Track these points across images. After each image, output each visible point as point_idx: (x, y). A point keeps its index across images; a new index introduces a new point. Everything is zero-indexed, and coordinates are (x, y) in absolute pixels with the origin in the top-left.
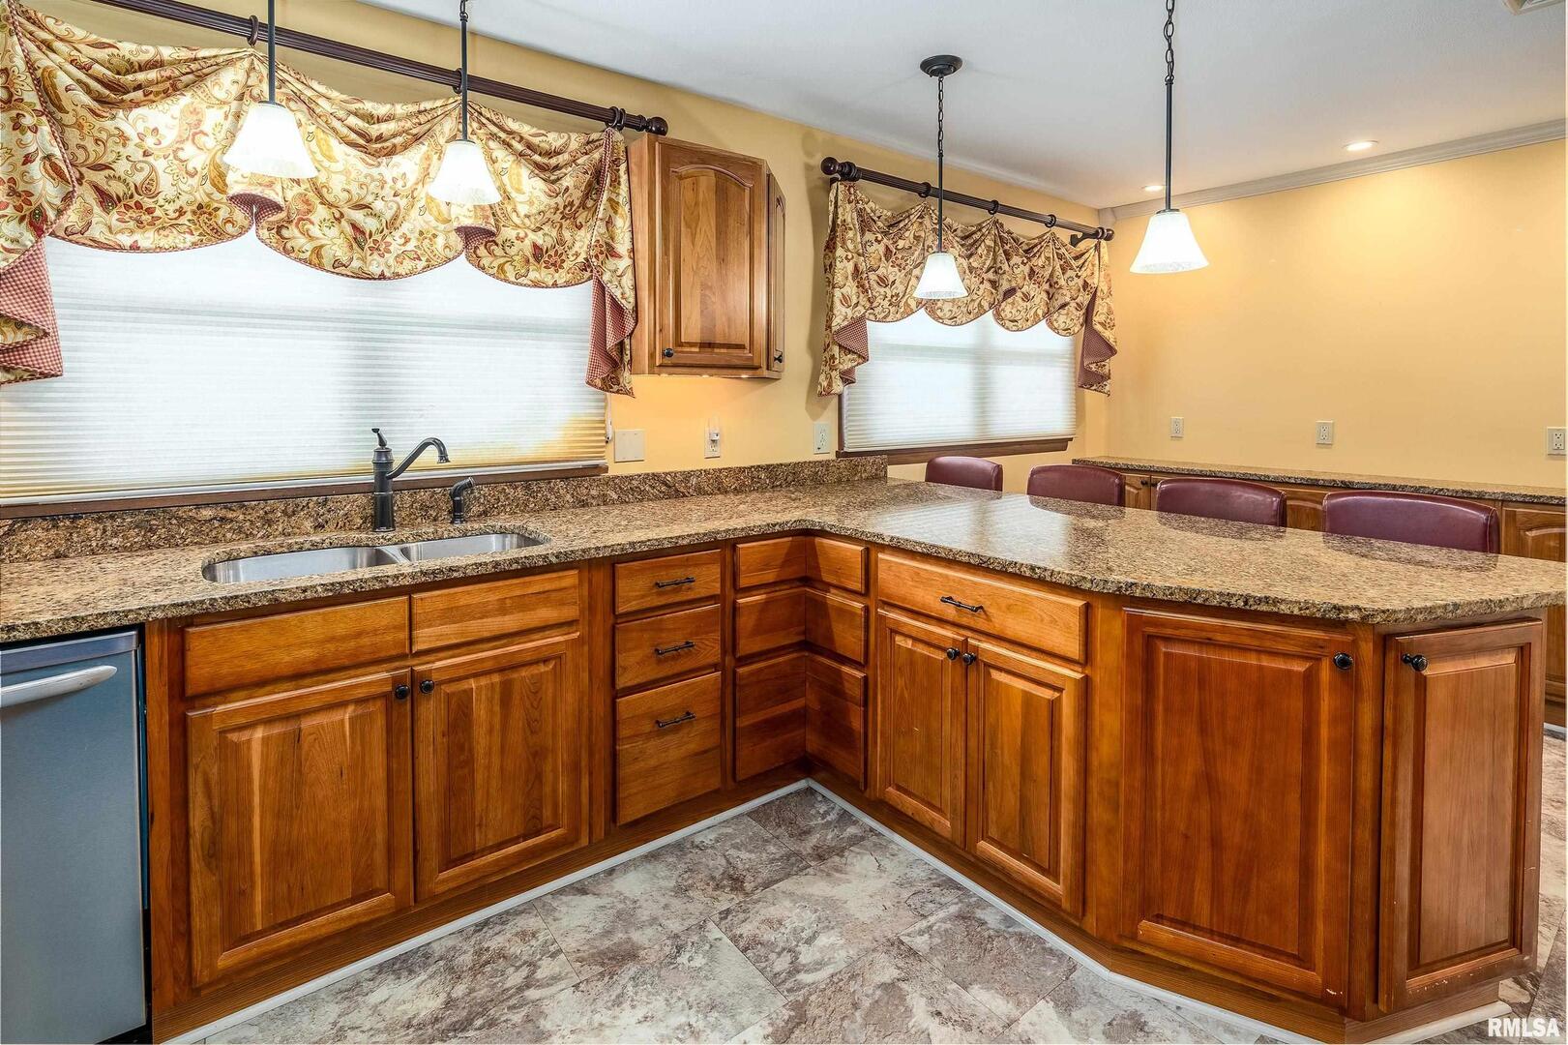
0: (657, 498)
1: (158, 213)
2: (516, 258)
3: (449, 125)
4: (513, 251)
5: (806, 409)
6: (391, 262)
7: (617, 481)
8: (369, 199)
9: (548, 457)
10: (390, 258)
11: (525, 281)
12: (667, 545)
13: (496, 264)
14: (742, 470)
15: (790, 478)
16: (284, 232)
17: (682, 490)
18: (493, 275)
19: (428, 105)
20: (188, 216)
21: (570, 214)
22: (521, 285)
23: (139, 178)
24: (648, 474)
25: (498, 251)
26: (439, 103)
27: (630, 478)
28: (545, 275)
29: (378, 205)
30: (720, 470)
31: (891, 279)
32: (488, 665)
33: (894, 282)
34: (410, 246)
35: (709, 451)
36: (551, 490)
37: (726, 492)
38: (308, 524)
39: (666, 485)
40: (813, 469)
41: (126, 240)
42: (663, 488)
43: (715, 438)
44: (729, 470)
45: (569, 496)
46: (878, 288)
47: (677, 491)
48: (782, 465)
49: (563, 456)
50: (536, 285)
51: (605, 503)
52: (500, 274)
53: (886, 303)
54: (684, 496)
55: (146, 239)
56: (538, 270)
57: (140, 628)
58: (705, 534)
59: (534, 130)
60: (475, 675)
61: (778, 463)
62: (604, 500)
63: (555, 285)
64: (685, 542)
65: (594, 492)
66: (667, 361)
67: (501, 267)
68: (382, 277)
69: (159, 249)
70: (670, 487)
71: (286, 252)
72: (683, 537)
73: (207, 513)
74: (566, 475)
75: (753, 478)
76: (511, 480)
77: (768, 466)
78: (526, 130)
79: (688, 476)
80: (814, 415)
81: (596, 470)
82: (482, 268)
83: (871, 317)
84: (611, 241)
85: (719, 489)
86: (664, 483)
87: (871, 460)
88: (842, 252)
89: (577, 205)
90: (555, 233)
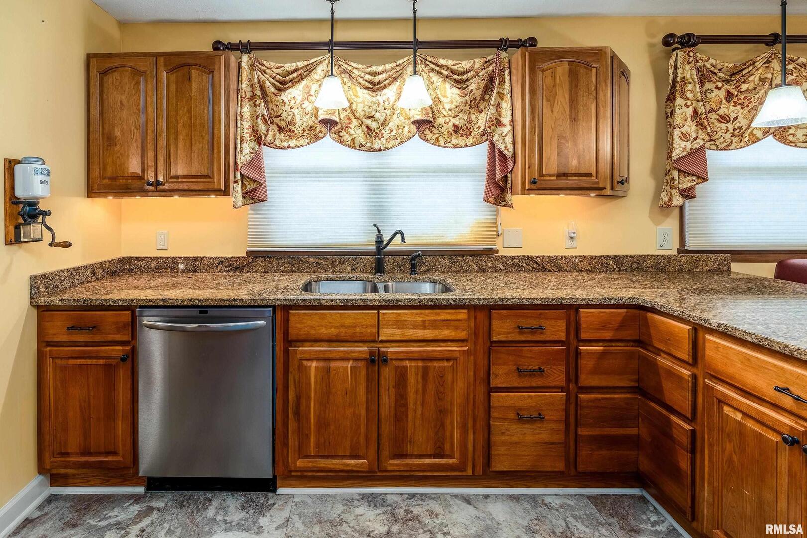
0: (530, 271)
1: (296, 132)
2: (445, 133)
3: (410, 69)
4: (443, 130)
5: (650, 217)
6: (384, 142)
7: (504, 259)
8: (373, 112)
9: (463, 242)
10: (383, 140)
11: (449, 145)
12: (525, 303)
13: (434, 138)
14: (593, 257)
15: (634, 266)
16: (341, 134)
17: (548, 267)
18: (433, 144)
19: (400, 62)
20: (307, 132)
21: (475, 105)
22: (447, 148)
23: (290, 118)
24: (524, 256)
25: (436, 131)
26: (406, 59)
27: (513, 258)
28: (461, 141)
29: (377, 115)
30: (576, 257)
31: (733, 115)
32: (416, 355)
33: (736, 118)
34: (393, 134)
35: (568, 243)
36: (464, 261)
37: (581, 271)
38: (349, 268)
39: (537, 263)
40: (655, 261)
41: (286, 144)
42: (535, 265)
43: (573, 235)
44: (584, 257)
45: (474, 266)
46: (719, 125)
47: (544, 268)
48: (627, 256)
49: (470, 242)
50: (456, 147)
51: (496, 271)
52: (437, 143)
53: (728, 135)
54: (549, 271)
55: (293, 143)
56: (457, 138)
57: (274, 307)
58: (553, 299)
59: (455, 62)
60: (410, 359)
61: (624, 254)
62: (496, 270)
63: (466, 146)
64: (539, 303)
65: (489, 264)
66: (533, 186)
67: (437, 139)
68: (380, 150)
69: (297, 147)
70: (539, 265)
71: (341, 142)
72: (537, 299)
73: (312, 260)
74: (473, 253)
75: (602, 264)
76: (442, 254)
77: (615, 256)
78: (449, 63)
79: (552, 259)
80: (657, 223)
81: (491, 252)
82: (427, 141)
83: (713, 147)
84: (499, 117)
85: (575, 269)
86: (536, 262)
87: (713, 257)
88: (682, 102)
89: (478, 99)
90: (466, 117)
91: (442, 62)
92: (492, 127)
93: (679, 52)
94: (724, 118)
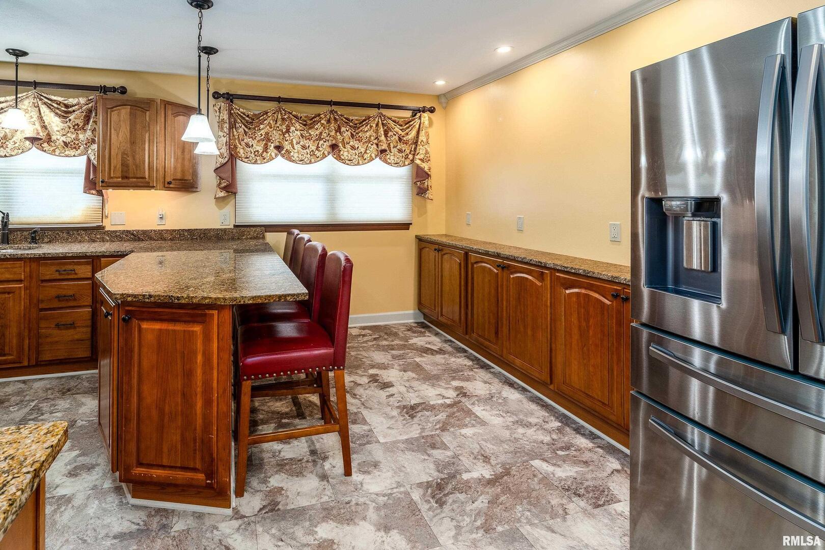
0: (128, 240)
2: (59, 146)
4: (57, 144)
5: (215, 204)
7: (109, 232)
10: (8, 150)
11: (62, 155)
13: (51, 149)
14: (173, 230)
15: (202, 236)
17: (142, 237)
21: (78, 129)
22: (61, 156)
24: (125, 231)
25: (53, 144)
27: (116, 231)
28: (72, 152)
30: (162, 230)
35: (158, 222)
36: (79, 235)
37: (165, 240)
39: (134, 235)
40: (216, 232)
42: (132, 237)
43: (161, 216)
44: (167, 230)
45: (86, 237)
47: (140, 238)
48: (197, 229)
49: (83, 221)
50: (67, 156)
51: (103, 241)
52: (53, 153)
54: (143, 240)
56: (69, 150)
59: (64, 99)
61: (195, 228)
63: (74, 156)
65: (98, 236)
67: (54, 151)
70: (136, 236)
74: (85, 229)
75: (180, 235)
76: (62, 229)
77: (189, 230)
78: (61, 99)
79: (144, 232)
80: (220, 208)
81: (100, 228)
83: (249, 162)
84: (94, 138)
85: (161, 238)
86: (133, 234)
87: (254, 229)
88: (221, 134)
89: (81, 125)
90: (74, 136)
91: (54, 98)
92: (88, 144)
93: (222, 103)
94: (247, 145)
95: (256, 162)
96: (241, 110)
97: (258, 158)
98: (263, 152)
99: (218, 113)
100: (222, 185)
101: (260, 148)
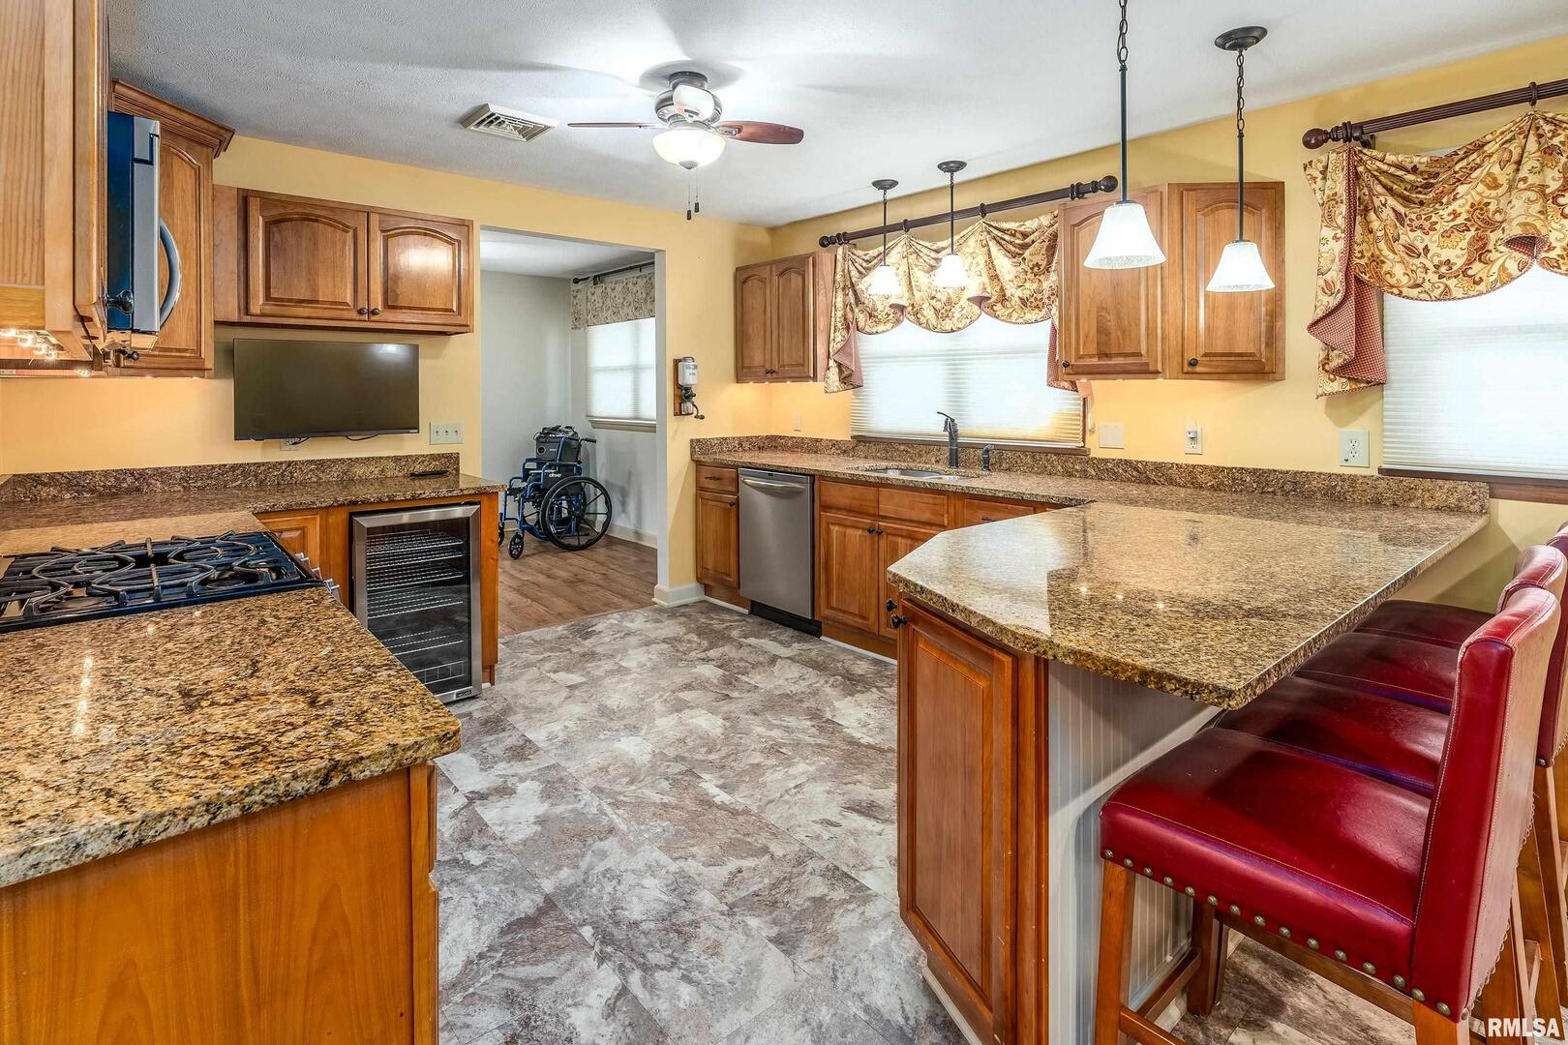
0: (1129, 480)
1: (879, 317)
2: (1016, 307)
4: (1013, 303)
5: (1327, 413)
6: (955, 322)
7: (1095, 461)
8: (934, 293)
10: (955, 320)
11: (1020, 321)
14: (1218, 469)
15: (1288, 487)
16: (917, 316)
17: (1153, 477)
18: (1003, 320)
19: (964, 232)
20: (892, 315)
21: (1039, 271)
22: (1019, 324)
23: (872, 304)
24: (1122, 460)
26: (970, 229)
27: (1106, 461)
29: (939, 296)
30: (1194, 467)
33: (1426, 249)
34: (964, 312)
35: (1188, 446)
36: (1048, 462)
37: (1201, 487)
39: (1138, 471)
40: (1327, 483)
41: (874, 330)
42: (1135, 473)
43: (1191, 436)
44: (1205, 467)
45: (1059, 469)
47: (1148, 477)
48: (1275, 471)
49: (1051, 438)
50: (1026, 323)
51: (1086, 478)
52: (1008, 319)
54: (1155, 483)
55: (881, 328)
56: (1028, 312)
59: (1017, 224)
61: (1271, 468)
62: (1085, 475)
63: (1036, 321)
65: (1077, 468)
67: (1008, 316)
68: (952, 331)
69: (883, 331)
70: (1141, 473)
71: (919, 325)
74: (1058, 452)
75: (1234, 479)
76: (1024, 450)
77: (1255, 471)
78: (1012, 225)
79: (1159, 467)
80: (1340, 422)
81: (1080, 453)
82: (997, 317)
83: (1422, 296)
85: (1192, 484)
86: (1136, 469)
87: (1448, 485)
88: (1328, 233)
89: (1044, 264)
90: (1035, 286)
91: (1005, 226)
92: (1052, 298)
93: (1333, 156)
94: (1411, 250)
95: (1446, 295)
96: (1390, 158)
97: (1452, 283)
98: (1469, 262)
99: (1320, 182)
100: (1336, 362)
101: (1456, 253)
